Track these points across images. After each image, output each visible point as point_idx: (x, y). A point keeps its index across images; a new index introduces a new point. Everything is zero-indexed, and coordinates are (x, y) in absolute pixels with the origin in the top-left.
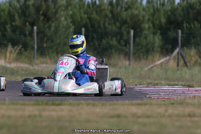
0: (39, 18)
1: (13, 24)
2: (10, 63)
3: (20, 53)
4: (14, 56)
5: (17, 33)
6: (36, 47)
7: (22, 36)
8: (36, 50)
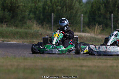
0: (115, 9)
1: (99, 12)
2: (97, 35)
3: (103, 30)
4: (99, 31)
5: (102, 18)
6: (113, 26)
7: (105, 19)
8: (112, 28)
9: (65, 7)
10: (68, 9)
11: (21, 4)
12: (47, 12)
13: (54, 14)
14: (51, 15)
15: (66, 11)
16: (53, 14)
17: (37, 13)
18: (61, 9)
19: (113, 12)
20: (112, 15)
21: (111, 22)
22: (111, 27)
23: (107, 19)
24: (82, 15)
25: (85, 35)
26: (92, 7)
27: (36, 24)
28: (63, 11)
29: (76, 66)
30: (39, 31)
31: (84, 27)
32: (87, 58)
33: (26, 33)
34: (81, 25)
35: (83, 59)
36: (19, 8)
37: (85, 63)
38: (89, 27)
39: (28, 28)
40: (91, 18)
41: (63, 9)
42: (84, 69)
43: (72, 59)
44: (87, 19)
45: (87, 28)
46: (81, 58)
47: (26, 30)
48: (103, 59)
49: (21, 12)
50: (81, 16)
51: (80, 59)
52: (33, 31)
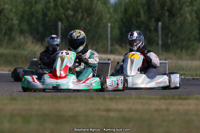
9: (80, 11)
10: (85, 15)
11: (6, 6)
12: (49, 21)
13: (62, 23)
14: (57, 26)
15: (82, 18)
16: (60, 24)
17: (34, 21)
18: (74, 14)
19: (162, 20)
20: (160, 24)
21: (158, 36)
22: (158, 44)
23: (150, 31)
24: (109, 25)
25: (114, 59)
26: (126, 10)
27: (33, 42)
28: (77, 19)
29: (98, 110)
30: (37, 51)
31: (112, 45)
32: (118, 97)
33: (15, 56)
34: (108, 42)
35: (111, 99)
36: (3, 14)
37: (113, 105)
38: (121, 46)
39: (19, 47)
40: (124, 29)
41: (76, 14)
42: (112, 114)
43: (91, 98)
44: (117, 32)
45: (117, 47)
46: (107, 96)
47: (16, 51)
48: (144, 98)
49: (6, 20)
50: (107, 26)
51: (105, 99)
52: (26, 53)
